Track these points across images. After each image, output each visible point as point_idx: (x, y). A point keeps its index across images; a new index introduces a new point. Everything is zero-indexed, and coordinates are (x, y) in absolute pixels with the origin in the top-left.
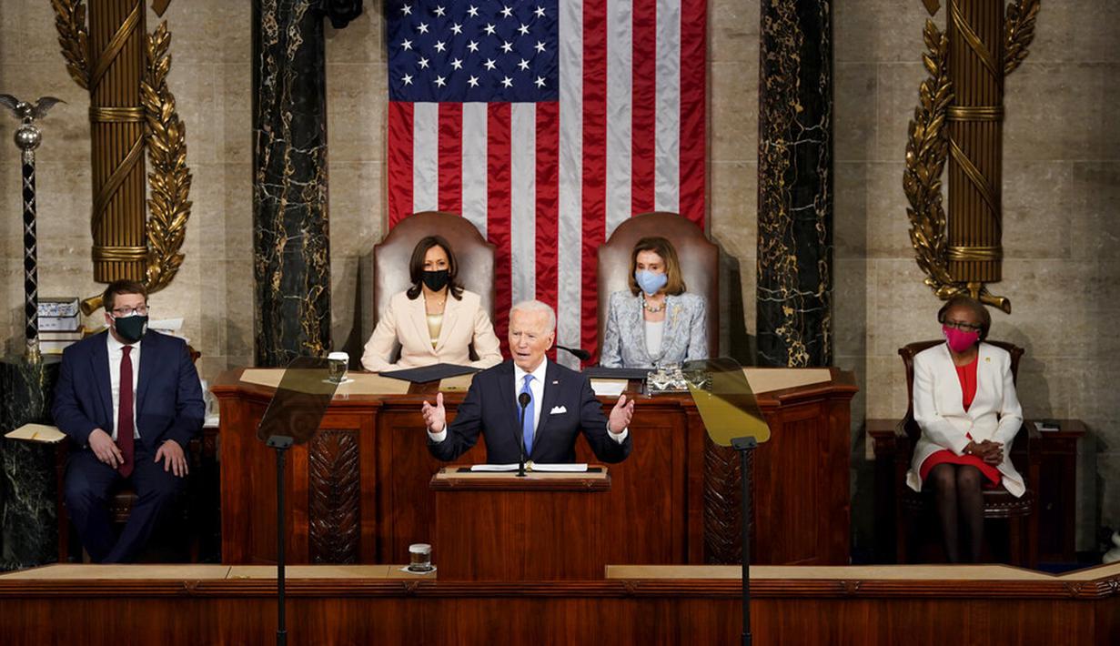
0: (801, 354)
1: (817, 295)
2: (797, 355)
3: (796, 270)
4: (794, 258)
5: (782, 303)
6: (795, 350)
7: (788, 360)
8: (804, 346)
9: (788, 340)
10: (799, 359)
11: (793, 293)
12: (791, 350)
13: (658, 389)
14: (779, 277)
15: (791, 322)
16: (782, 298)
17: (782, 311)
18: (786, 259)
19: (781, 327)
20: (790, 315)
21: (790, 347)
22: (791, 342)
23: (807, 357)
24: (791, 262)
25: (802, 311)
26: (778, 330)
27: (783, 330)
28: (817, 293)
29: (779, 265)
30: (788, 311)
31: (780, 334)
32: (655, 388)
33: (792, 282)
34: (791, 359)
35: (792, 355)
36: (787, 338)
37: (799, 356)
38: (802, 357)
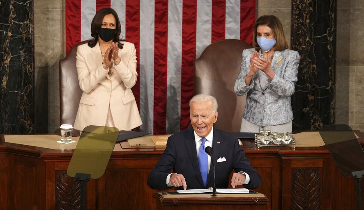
0: (318, 123)
1: (328, 88)
2: (316, 124)
3: (316, 73)
4: (315, 66)
5: (308, 93)
6: (315, 121)
7: (311, 127)
8: (320, 119)
9: (311, 115)
10: (317, 126)
11: (314, 87)
12: (312, 121)
13: (264, 144)
14: (305, 77)
15: (313, 104)
16: (308, 90)
17: (307, 97)
18: (309, 67)
19: (306, 107)
20: (312, 100)
21: (312, 119)
22: (312, 117)
23: (322, 125)
24: (313, 68)
25: (319, 97)
26: (304, 109)
27: (308, 109)
28: (328, 86)
29: (305, 70)
30: (311, 98)
31: (306, 111)
32: (262, 143)
33: (313, 80)
34: (312, 126)
35: (313, 124)
36: (310, 114)
37: (317, 124)
38: (319, 125)
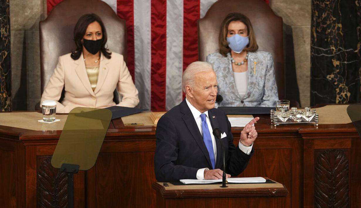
0: (345, 93)
1: (356, 51)
2: (342, 93)
3: (342, 33)
4: (340, 25)
5: (332, 57)
6: (341, 90)
7: (336, 97)
8: (347, 87)
9: (336, 83)
10: (344, 96)
11: (340, 50)
12: (338, 90)
13: (281, 122)
14: (329, 39)
15: (338, 71)
16: (332, 54)
17: (332, 63)
18: (334, 27)
19: (331, 74)
20: (337, 65)
21: (338, 88)
22: (338, 85)
23: (349, 94)
24: (339, 28)
25: (346, 62)
26: (328, 76)
27: (332, 76)
28: (356, 49)
29: (329, 31)
30: (336, 63)
31: (330, 79)
32: (279, 121)
33: (339, 42)
34: (338, 96)
35: (339, 94)
36: (335, 82)
37: (343, 94)
38: (346, 95)
